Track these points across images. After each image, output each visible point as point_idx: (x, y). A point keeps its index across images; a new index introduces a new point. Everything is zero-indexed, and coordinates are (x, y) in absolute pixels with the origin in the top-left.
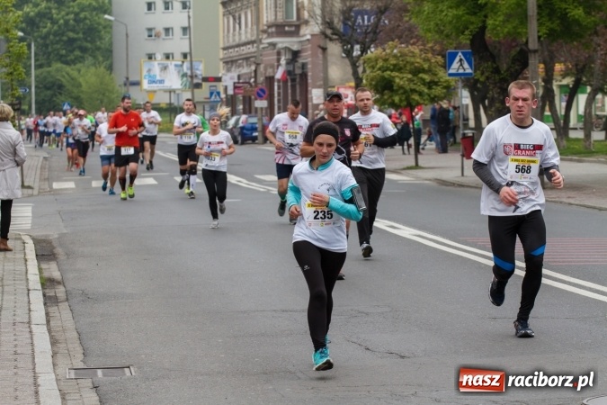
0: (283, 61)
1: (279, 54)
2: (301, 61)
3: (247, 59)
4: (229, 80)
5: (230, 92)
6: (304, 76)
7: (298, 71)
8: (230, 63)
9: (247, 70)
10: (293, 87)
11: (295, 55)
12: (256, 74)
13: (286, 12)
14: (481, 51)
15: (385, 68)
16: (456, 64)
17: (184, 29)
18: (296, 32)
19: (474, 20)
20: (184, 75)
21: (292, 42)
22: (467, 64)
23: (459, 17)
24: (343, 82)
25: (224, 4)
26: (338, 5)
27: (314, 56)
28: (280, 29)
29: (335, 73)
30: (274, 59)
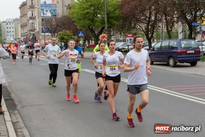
0: (32, 36)
1: (31, 34)
2: (35, 36)
3: (25, 35)
4: (22, 39)
5: (22, 40)
6: (36, 38)
7: (34, 37)
8: (22, 36)
9: (25, 37)
10: (34, 40)
11: (34, 35)
12: (27, 38)
13: (33, 28)
14: (92, 31)
15: (62, 35)
16: (80, 34)
17: (13, 31)
18: (34, 31)
19: (92, 23)
20: (14, 38)
21: (33, 33)
22: (82, 34)
23: (89, 23)
24: (42, 39)
25: (21, 27)
26: (41, 27)
27: (37, 35)
28: (31, 30)
29: (41, 37)
30: (30, 35)
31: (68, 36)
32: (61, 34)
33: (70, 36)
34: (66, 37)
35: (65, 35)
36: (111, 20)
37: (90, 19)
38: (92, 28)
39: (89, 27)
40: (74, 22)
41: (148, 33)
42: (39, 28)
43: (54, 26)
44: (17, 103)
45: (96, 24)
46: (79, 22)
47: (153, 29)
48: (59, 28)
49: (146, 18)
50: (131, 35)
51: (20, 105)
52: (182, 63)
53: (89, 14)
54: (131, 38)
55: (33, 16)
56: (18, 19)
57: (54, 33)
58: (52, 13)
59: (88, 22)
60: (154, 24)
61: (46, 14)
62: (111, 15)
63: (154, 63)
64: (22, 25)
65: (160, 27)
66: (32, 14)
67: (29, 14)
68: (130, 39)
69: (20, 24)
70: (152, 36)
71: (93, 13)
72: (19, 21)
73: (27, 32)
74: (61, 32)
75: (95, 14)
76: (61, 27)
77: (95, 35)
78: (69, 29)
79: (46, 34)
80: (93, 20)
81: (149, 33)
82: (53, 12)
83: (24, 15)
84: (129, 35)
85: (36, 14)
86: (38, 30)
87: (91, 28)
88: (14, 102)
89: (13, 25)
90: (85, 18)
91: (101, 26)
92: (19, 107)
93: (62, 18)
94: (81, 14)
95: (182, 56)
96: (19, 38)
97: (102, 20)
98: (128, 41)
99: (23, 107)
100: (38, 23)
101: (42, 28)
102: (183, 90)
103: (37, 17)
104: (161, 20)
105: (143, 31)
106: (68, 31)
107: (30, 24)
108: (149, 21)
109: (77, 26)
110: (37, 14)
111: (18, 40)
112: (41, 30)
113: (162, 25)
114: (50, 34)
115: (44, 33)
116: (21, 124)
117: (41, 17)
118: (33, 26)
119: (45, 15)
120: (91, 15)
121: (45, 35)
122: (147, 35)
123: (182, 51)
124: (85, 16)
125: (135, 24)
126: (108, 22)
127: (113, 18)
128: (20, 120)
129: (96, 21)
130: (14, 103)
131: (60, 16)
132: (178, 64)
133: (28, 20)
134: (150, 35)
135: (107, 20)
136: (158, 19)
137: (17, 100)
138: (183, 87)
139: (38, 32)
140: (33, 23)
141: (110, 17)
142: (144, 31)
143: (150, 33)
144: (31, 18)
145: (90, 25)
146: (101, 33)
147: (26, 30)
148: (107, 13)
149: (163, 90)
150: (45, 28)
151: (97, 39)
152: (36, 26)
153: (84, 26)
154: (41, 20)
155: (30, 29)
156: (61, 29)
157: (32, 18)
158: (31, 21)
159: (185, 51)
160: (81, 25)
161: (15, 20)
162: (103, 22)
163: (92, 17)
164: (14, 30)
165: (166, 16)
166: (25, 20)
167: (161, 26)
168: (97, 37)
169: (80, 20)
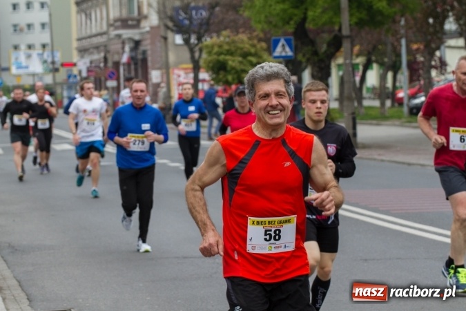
0: (127, 49)
1: (123, 43)
2: (142, 48)
3: (97, 48)
4: (82, 65)
5: (84, 74)
6: (145, 61)
7: (140, 57)
8: (83, 51)
9: (97, 56)
10: (136, 70)
11: (137, 44)
12: (106, 59)
13: (130, 10)
15: (220, 54)
16: (279, 48)
17: (42, 25)
18: (137, 25)
20: (45, 62)
21: (134, 34)
25: (78, 3)
27: (151, 44)
30: (118, 47)
31: (244, 55)
35: (229, 53)
42: (161, 11)
73: (105, 28)
77: (315, 53)
86: (153, 20)
106: (244, 37)
111: (62, 75)
139: (155, 32)
147: (100, 21)
168: (321, 61)
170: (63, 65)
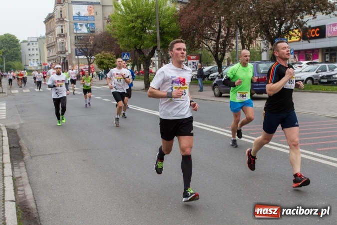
0: (62, 60)
1: (61, 58)
2: (66, 60)
3: (53, 60)
4: (49, 64)
5: (50, 67)
6: (67, 63)
8: (49, 61)
11: (65, 58)
13: (63, 49)
14: (140, 51)
15: (101, 59)
16: (125, 57)
17: (37, 54)
18: (65, 53)
19: (140, 42)
20: (38, 63)
21: (64, 56)
22: (128, 57)
23: (136, 41)
24: (76, 64)
25: (47, 48)
26: (74, 47)
27: (69, 58)
28: (61, 53)
29: (74, 62)
30: (59, 59)
31: (109, 59)
32: (100, 57)
33: (111, 59)
34: (106, 61)
35: (104, 58)
36: (165, 37)
37: (136, 36)
38: (140, 48)
39: (135, 47)
40: (116, 40)
41: (217, 54)
42: (71, 49)
43: (90, 46)
44: (25, 152)
45: (145, 42)
46: (122, 40)
47: (224, 48)
48: (97, 49)
49: (215, 34)
50: (194, 57)
51: (29, 154)
52: (260, 94)
53: (136, 29)
54: (194, 61)
55: (62, 32)
56: (43, 38)
57: (91, 55)
58: (88, 28)
59: (133, 40)
60: (224, 41)
61: (81, 30)
62: (166, 29)
63: (223, 95)
64: (48, 46)
65: (233, 45)
66: (62, 29)
67: (58, 30)
68: (193, 63)
69: (46, 44)
70: (223, 58)
71: (141, 28)
72: (45, 41)
73: (55, 54)
74: (99, 54)
75: (143, 30)
76: (100, 47)
77: (144, 57)
78: (110, 49)
79: (80, 57)
80: (140, 38)
81: (219, 53)
82: (90, 27)
83: (51, 32)
84: (192, 57)
85: (66, 30)
86: (70, 52)
87: (138, 48)
88: (22, 150)
89: (37, 46)
90: (129, 35)
91: (152, 45)
92: (27, 157)
93: (101, 35)
94: (125, 29)
95: (260, 85)
96: (46, 63)
97: (153, 37)
98: (190, 65)
99: (32, 157)
100: (69, 42)
101: (76, 49)
102: (253, 131)
103: (68, 34)
104: (234, 36)
105: (210, 50)
106: (109, 53)
107: (58, 44)
108: (218, 38)
109: (119, 46)
110: (68, 30)
111: (43, 67)
112: (74, 51)
113: (236, 42)
114: (86, 57)
115: (78, 56)
116: (25, 180)
117: (73, 34)
118: (63, 46)
119: (78, 32)
120: (138, 31)
121: (78, 59)
122: (216, 57)
123: (260, 77)
124: (130, 32)
125: (199, 42)
126: (162, 39)
127: (168, 33)
128: (24, 174)
129: (145, 38)
130: (22, 152)
131: (99, 32)
132: (255, 95)
133: (57, 39)
134: (220, 57)
135: (160, 38)
136: (231, 34)
137: (26, 148)
138: (254, 128)
139: (70, 55)
140: (63, 43)
141: (164, 33)
142: (211, 52)
143: (221, 54)
144: (60, 36)
145: (138, 45)
146: (152, 55)
147: (54, 52)
148: (160, 27)
149: (225, 132)
150: (79, 49)
151: (146, 63)
152: (67, 46)
153: (128, 46)
154: (74, 38)
155: (59, 50)
156: (100, 50)
157: (62, 35)
158: (60, 40)
159: (264, 77)
160: (125, 45)
161: (39, 39)
162: (154, 40)
163: (140, 32)
164: (38, 52)
165: (241, 30)
166: (52, 39)
167: (235, 44)
168: (147, 60)
169: (123, 37)
170: (44, 64)
